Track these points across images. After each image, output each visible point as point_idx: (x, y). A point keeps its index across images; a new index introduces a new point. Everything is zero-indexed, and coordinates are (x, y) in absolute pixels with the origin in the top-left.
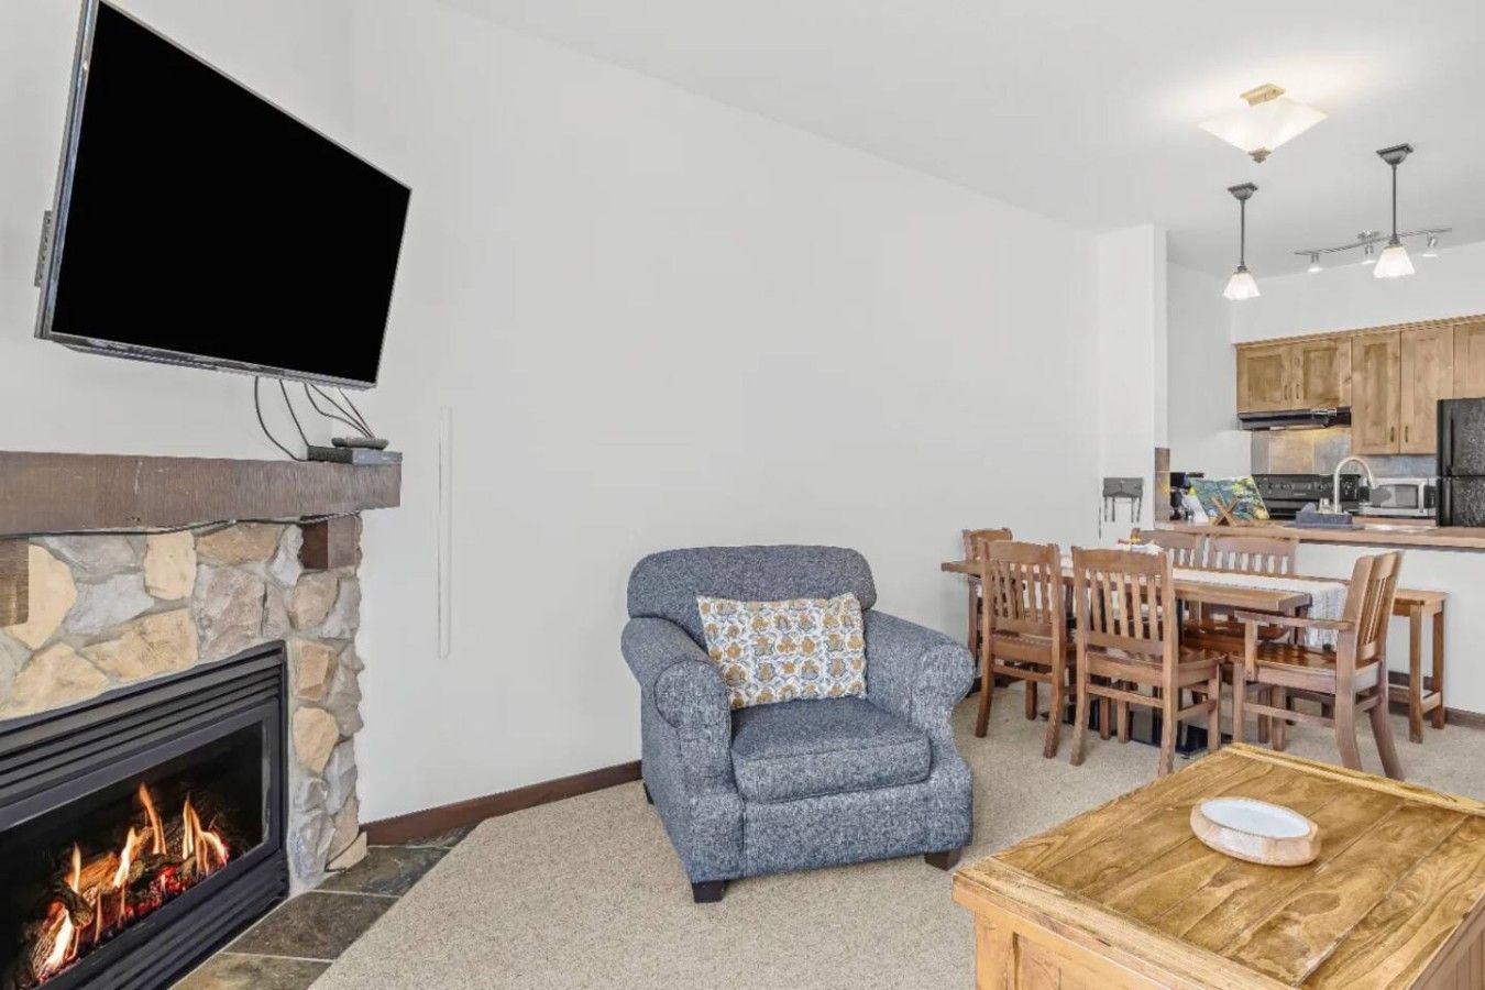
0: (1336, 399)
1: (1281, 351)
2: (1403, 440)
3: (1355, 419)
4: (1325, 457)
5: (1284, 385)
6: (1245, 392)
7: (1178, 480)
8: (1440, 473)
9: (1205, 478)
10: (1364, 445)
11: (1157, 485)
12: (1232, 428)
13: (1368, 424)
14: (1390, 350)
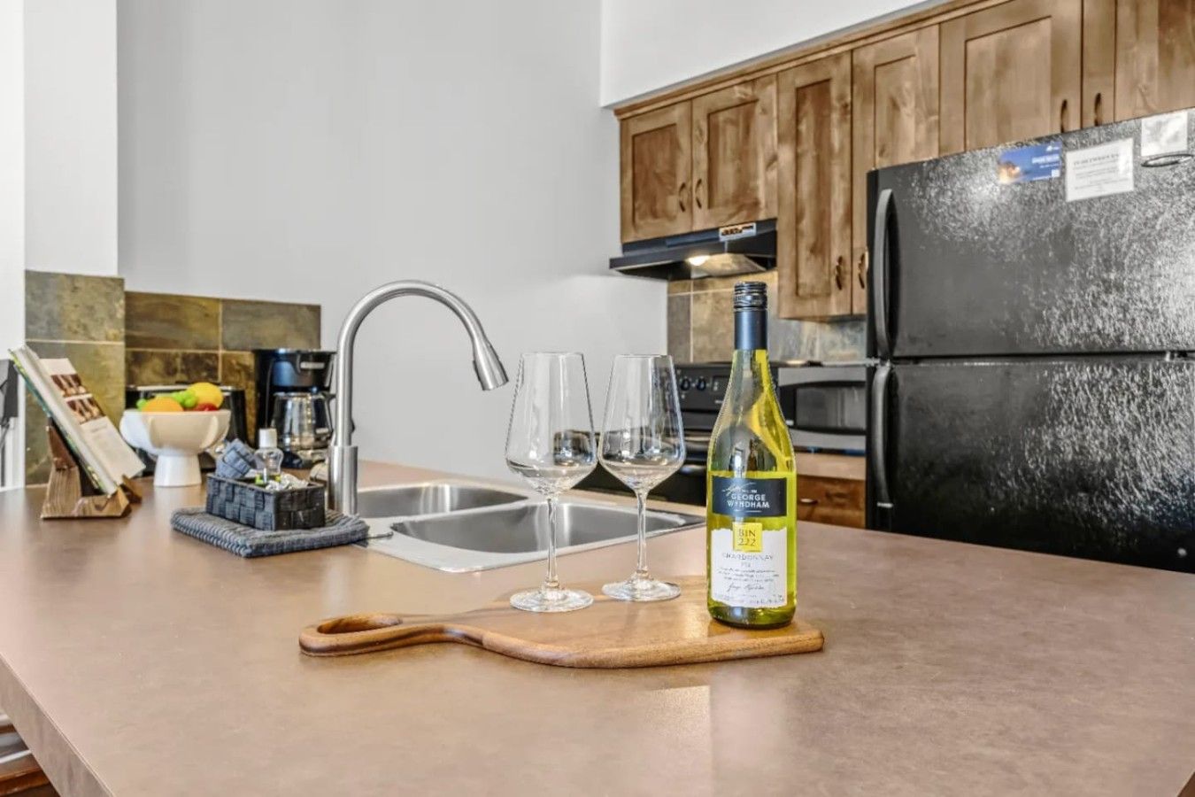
0: (755, 206)
1: (676, 115)
2: (857, 286)
3: (782, 243)
5: (679, 182)
6: (630, 203)
12: (602, 273)
13: (804, 254)
14: (834, 91)
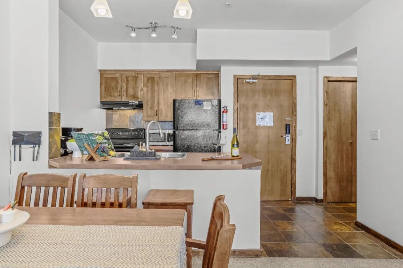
0: (138, 98)
1: (117, 75)
2: (160, 115)
3: (144, 106)
4: (133, 121)
5: (118, 90)
6: (103, 92)
7: (66, 132)
8: (174, 128)
9: (84, 132)
10: (147, 117)
11: (51, 136)
12: (98, 108)
13: (149, 109)
14: (156, 79)
